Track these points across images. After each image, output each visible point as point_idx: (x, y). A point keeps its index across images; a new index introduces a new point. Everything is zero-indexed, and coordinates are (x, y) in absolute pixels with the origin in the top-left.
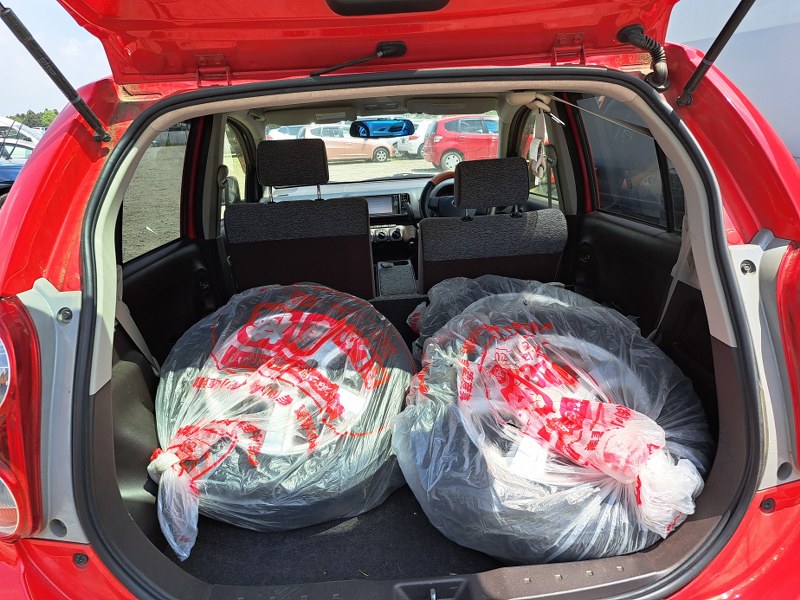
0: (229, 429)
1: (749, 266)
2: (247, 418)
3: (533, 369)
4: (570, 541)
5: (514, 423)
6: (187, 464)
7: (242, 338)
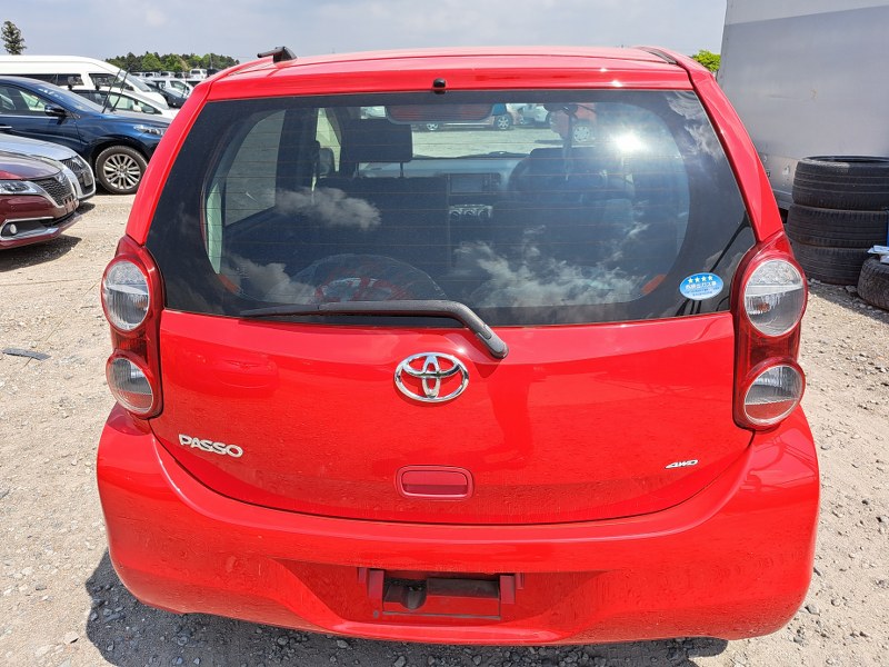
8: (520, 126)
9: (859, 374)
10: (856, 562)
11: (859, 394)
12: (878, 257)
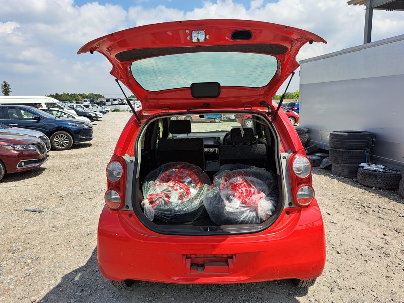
0: (162, 195)
1: (284, 157)
2: (167, 193)
3: (241, 184)
4: (242, 219)
5: (234, 196)
6: (151, 203)
7: (165, 174)
8: (224, 121)
9: (356, 208)
10: (353, 268)
11: (357, 215)
12: (362, 167)
